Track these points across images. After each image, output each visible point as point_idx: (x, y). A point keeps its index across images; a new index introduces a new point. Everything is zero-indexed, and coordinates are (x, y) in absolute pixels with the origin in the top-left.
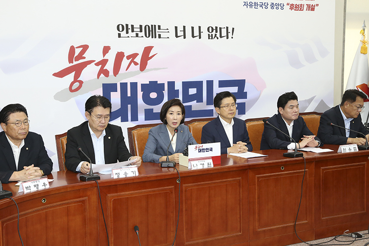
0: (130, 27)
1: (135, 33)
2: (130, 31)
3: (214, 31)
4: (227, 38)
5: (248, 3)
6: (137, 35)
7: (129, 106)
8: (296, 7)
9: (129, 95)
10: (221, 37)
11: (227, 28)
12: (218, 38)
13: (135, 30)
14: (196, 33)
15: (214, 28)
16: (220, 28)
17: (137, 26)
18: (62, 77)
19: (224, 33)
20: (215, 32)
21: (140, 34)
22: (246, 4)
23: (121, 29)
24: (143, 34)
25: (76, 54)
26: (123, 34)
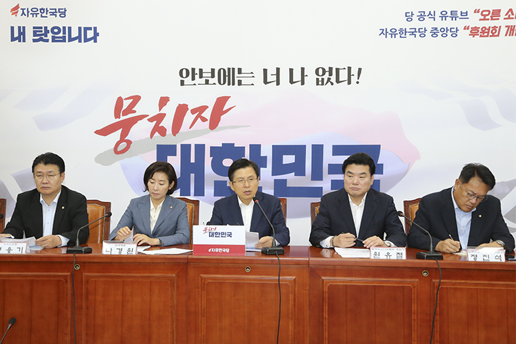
0: (197, 71)
1: (203, 80)
2: (197, 77)
3: (327, 74)
4: (349, 83)
5: (388, 31)
6: (207, 82)
7: (192, 176)
8: (483, 32)
9: (193, 160)
10: (338, 81)
11: (349, 69)
12: (332, 84)
13: (204, 75)
14: (297, 77)
15: (327, 69)
16: (338, 70)
17: (207, 69)
18: (105, 136)
19: (343, 75)
20: (327, 76)
21: (211, 80)
22: (384, 32)
23: (184, 75)
24: (215, 80)
25: (125, 107)
26: (188, 80)
